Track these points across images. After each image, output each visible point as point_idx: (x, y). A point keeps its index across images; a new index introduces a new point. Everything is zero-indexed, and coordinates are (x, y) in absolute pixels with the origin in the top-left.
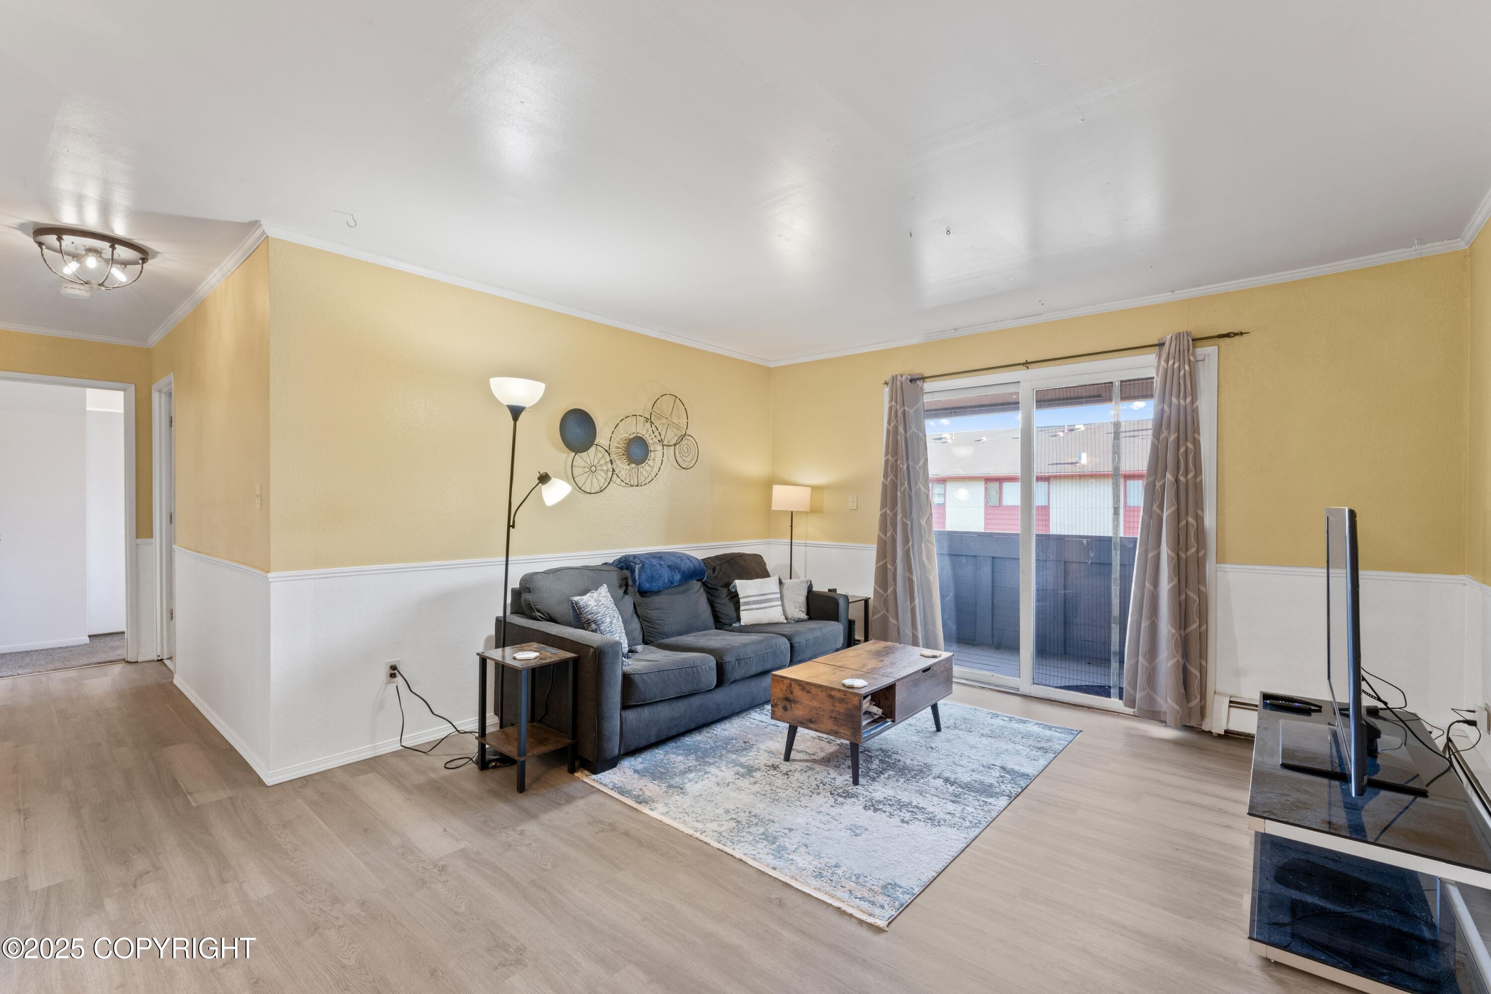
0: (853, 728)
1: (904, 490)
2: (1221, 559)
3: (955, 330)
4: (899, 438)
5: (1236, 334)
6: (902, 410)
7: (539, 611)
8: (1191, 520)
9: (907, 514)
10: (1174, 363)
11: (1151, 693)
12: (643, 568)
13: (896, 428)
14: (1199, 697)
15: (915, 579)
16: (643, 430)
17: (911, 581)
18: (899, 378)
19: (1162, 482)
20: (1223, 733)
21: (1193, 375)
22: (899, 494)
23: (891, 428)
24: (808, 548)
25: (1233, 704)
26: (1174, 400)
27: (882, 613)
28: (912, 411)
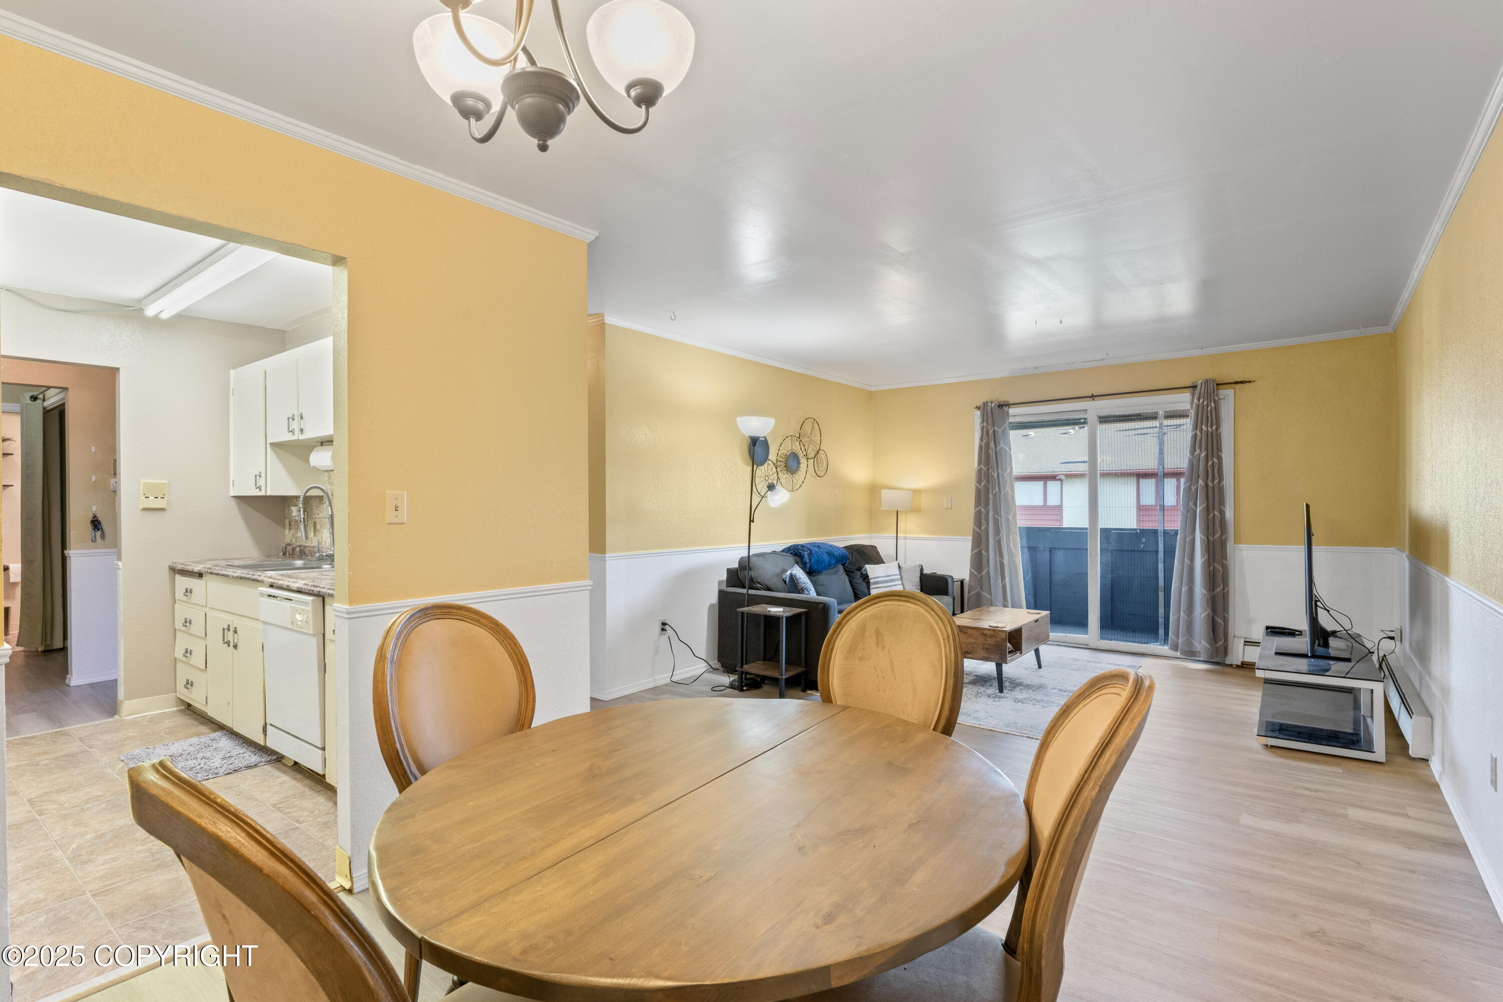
0: (1000, 654)
1: (995, 493)
2: (1237, 541)
3: (1036, 368)
4: (990, 451)
5: (1246, 382)
6: (992, 430)
7: (759, 583)
8: (1216, 513)
9: (997, 511)
10: (1204, 402)
11: (1190, 638)
12: (810, 554)
13: (988, 444)
14: (1223, 639)
15: (1005, 562)
16: (796, 447)
17: (1002, 564)
18: (990, 404)
19: (1196, 487)
20: (1240, 664)
21: (1217, 410)
22: (991, 496)
23: (983, 444)
24: (907, 540)
25: (1247, 643)
26: (1204, 427)
27: (977, 590)
28: (1000, 431)
